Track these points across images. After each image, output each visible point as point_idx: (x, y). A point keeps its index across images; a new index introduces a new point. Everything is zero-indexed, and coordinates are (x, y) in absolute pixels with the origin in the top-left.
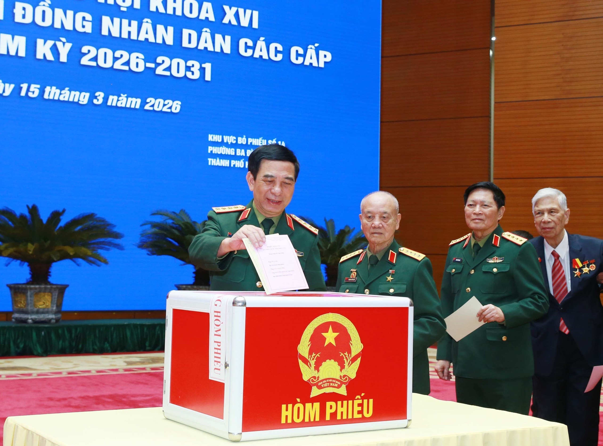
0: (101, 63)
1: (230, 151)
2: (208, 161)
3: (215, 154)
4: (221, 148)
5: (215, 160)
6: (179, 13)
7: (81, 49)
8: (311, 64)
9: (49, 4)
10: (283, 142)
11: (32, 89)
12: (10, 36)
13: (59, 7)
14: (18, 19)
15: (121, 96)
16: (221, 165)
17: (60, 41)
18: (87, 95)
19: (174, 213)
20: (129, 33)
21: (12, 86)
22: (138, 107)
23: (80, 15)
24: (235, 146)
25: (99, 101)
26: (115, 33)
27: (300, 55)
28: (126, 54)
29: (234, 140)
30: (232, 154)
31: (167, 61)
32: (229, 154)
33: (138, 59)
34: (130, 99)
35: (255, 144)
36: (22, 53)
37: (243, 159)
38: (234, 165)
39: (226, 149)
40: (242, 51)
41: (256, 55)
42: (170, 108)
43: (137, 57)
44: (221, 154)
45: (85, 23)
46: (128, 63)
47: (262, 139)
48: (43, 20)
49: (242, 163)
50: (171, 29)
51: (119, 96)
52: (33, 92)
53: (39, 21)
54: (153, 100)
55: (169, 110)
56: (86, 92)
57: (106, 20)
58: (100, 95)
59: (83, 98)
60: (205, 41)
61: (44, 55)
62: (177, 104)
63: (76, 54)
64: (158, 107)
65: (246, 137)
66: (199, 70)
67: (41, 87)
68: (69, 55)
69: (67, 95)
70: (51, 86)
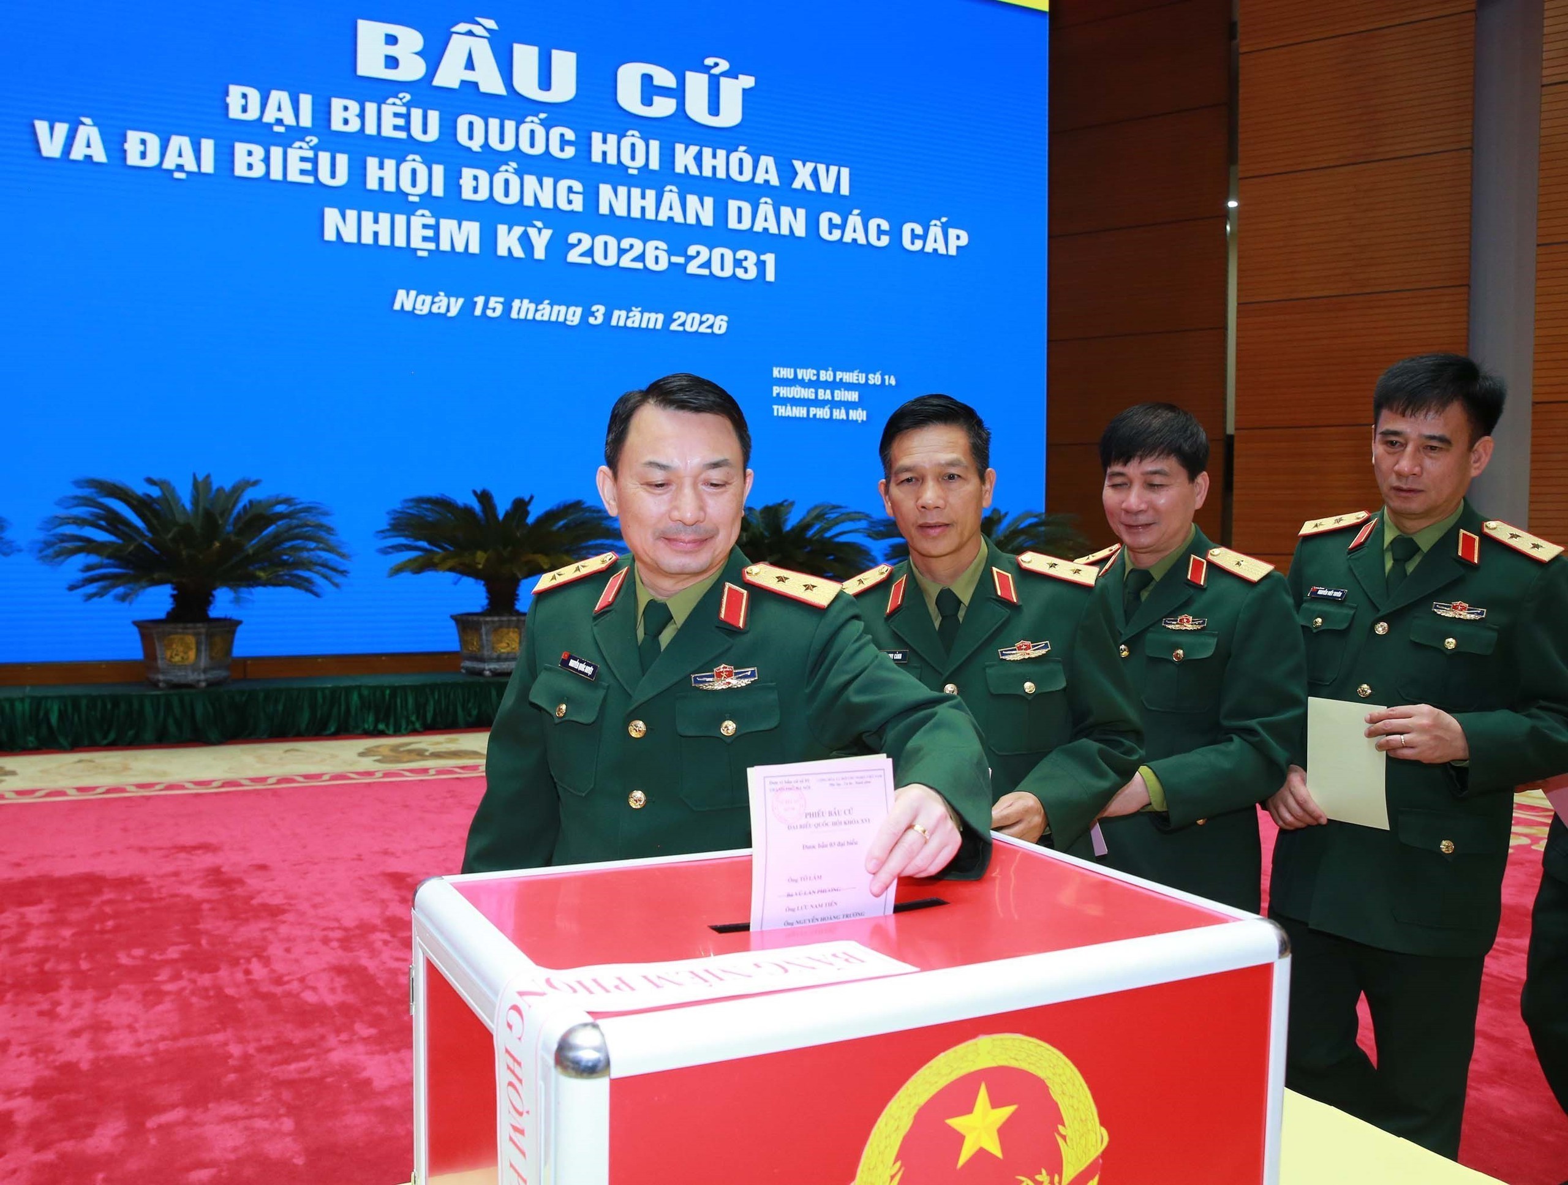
0: (599, 258)
1: (808, 393)
2: (773, 409)
3: (783, 398)
4: (793, 388)
5: (784, 407)
6: (721, 174)
7: (566, 239)
8: (935, 250)
9: (514, 169)
10: (892, 377)
11: (491, 304)
12: (455, 223)
13: (530, 173)
15: (632, 311)
16: (794, 416)
17: (535, 226)
18: (579, 311)
20: (643, 209)
21: (461, 301)
22: (659, 326)
23: (563, 185)
24: (816, 384)
25: (598, 320)
26: (621, 211)
27: (918, 237)
28: (638, 245)
29: (814, 375)
30: (810, 398)
31: (704, 252)
32: (806, 397)
33: (657, 251)
34: (646, 315)
35: (846, 381)
37: (829, 406)
38: (815, 415)
39: (801, 391)
40: (824, 232)
41: (847, 239)
42: (711, 326)
43: (657, 248)
44: (793, 398)
45: (572, 196)
46: (641, 258)
47: (859, 372)
48: (507, 194)
49: (827, 412)
50: (709, 201)
51: (629, 311)
52: (494, 309)
53: (499, 196)
54: (683, 315)
55: (709, 331)
56: (577, 306)
58: (600, 310)
59: (573, 315)
60: (765, 219)
61: (509, 249)
62: (722, 320)
63: (559, 246)
64: (692, 326)
65: (833, 370)
66: (755, 264)
67: (505, 300)
68: (548, 248)
69: (547, 312)
70: (522, 299)
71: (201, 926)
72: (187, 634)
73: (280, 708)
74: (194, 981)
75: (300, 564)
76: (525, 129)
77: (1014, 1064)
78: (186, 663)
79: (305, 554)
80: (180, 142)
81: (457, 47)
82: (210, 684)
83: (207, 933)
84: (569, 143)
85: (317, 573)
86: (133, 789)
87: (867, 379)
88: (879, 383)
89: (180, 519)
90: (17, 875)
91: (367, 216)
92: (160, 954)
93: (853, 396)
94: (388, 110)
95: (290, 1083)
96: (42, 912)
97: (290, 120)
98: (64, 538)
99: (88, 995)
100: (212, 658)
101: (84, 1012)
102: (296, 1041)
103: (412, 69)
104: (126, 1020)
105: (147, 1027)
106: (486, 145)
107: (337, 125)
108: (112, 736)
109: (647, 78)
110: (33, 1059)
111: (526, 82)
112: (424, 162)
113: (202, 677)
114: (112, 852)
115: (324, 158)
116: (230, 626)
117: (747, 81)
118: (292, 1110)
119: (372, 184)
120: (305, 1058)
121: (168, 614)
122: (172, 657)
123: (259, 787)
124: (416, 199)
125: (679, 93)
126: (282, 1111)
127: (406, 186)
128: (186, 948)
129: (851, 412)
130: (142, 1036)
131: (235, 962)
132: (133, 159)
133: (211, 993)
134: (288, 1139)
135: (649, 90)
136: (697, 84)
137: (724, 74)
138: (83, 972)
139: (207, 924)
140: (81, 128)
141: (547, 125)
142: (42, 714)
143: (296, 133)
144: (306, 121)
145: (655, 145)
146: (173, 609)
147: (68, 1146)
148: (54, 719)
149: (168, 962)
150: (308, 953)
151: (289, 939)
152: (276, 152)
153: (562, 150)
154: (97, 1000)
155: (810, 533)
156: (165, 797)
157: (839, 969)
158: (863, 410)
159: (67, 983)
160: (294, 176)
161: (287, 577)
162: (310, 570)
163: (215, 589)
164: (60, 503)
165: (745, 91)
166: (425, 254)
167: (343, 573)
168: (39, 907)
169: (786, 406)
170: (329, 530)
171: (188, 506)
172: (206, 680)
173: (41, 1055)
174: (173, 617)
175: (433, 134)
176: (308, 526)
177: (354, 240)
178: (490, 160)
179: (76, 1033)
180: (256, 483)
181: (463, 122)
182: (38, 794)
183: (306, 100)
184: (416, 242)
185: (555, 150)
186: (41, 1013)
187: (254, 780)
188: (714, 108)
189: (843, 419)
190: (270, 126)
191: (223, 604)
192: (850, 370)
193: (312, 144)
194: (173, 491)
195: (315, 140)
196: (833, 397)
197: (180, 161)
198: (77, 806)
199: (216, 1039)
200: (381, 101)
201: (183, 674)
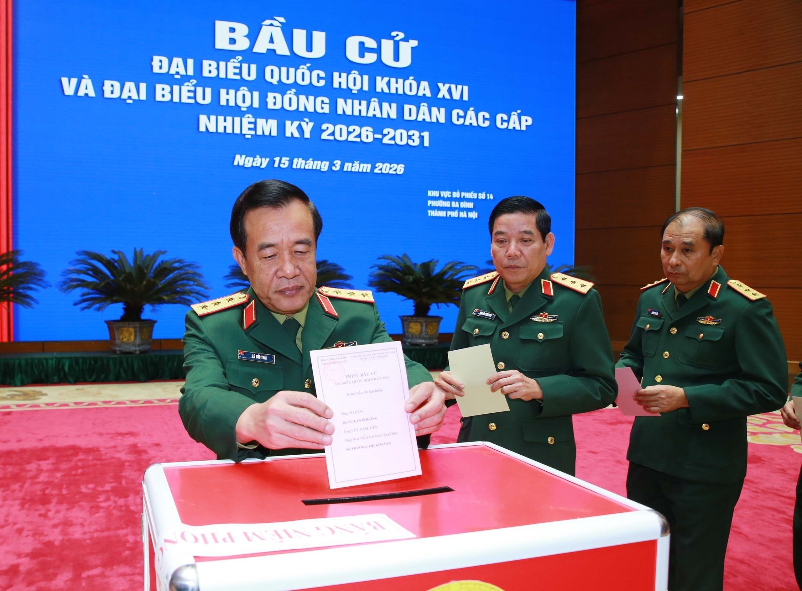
0: (337, 137)
1: (447, 204)
2: (428, 213)
3: (433, 207)
4: (439, 201)
5: (434, 211)
6: (400, 92)
7: (321, 127)
8: (514, 128)
9: (294, 92)
11: (283, 161)
12: (264, 120)
13: (302, 94)
14: (270, 106)
16: (439, 216)
17: (304, 121)
18: (327, 163)
19: (398, 256)
20: (360, 111)
21: (268, 160)
22: (369, 171)
23: (319, 99)
24: (451, 199)
25: (337, 168)
26: (349, 112)
27: (505, 121)
28: (357, 129)
29: (450, 194)
30: (448, 206)
31: (392, 131)
32: (445, 206)
34: (362, 165)
35: (467, 197)
37: (457, 210)
38: (450, 215)
39: (443, 202)
40: (454, 120)
41: (467, 123)
42: (396, 170)
43: (367, 131)
44: (439, 207)
45: (324, 105)
46: (359, 136)
47: (474, 193)
48: (290, 105)
49: (456, 214)
50: (394, 106)
51: (353, 163)
52: (284, 164)
53: (287, 107)
54: (381, 164)
55: (394, 173)
56: (326, 161)
58: (338, 163)
59: (324, 166)
60: (424, 114)
61: (292, 134)
62: (401, 167)
63: (317, 131)
64: (385, 170)
65: (460, 192)
66: (419, 138)
67: (290, 159)
68: (312, 132)
69: (311, 164)
70: (298, 158)
71: (123, 474)
72: (131, 327)
73: (175, 364)
74: (115, 502)
75: (184, 293)
76: (299, 72)
78: (130, 341)
79: (188, 288)
80: (130, 85)
81: (265, 32)
82: (142, 352)
83: (126, 477)
84: (322, 78)
85: (193, 297)
86: (101, 404)
87: (478, 196)
88: (484, 198)
89: (128, 270)
90: (40, 445)
91: (221, 118)
92: (102, 488)
93: (470, 205)
94: (231, 65)
96: (49, 464)
97: (183, 72)
98: (73, 280)
99: (64, 506)
100: (142, 339)
101: (61, 516)
103: (243, 44)
104: (80, 521)
105: (90, 524)
106: (280, 81)
107: (205, 74)
108: (94, 377)
109: (362, 44)
110: (33, 538)
111: (300, 49)
112: (249, 91)
113: (137, 348)
114: (86, 435)
115: (199, 90)
116: (151, 323)
117: (414, 43)
119: (223, 102)
121: (122, 317)
122: (123, 338)
123: (162, 404)
124: (245, 109)
125: (378, 51)
127: (240, 103)
128: (114, 485)
129: (469, 213)
130: (86, 529)
132: (107, 94)
133: (123, 508)
135: (363, 50)
136: (387, 46)
137: (402, 40)
138: (63, 495)
139: (127, 473)
140: (83, 80)
141: (311, 70)
142: (61, 366)
143: (186, 78)
144: (191, 72)
145: (366, 78)
146: (124, 315)
147: (43, 584)
148: (66, 368)
149: (104, 492)
152: (176, 88)
153: (318, 82)
154: (68, 510)
155: (446, 277)
156: (116, 408)
158: (476, 212)
159: (55, 500)
160: (185, 100)
161: (178, 299)
162: (189, 296)
163: (144, 305)
164: (71, 263)
165: (413, 48)
166: (249, 137)
168: (48, 461)
170: (200, 276)
171: (132, 264)
172: (139, 350)
173: (37, 536)
174: (124, 319)
175: (253, 77)
176: (189, 273)
177: (214, 131)
178: (282, 88)
179: (55, 526)
180: (164, 252)
181: (268, 69)
182: (56, 405)
183: (190, 62)
184: (245, 131)
185: (315, 83)
186: (40, 515)
187: (160, 401)
188: (397, 58)
189: (465, 218)
190: (173, 75)
191: (148, 312)
192: (469, 191)
193: (193, 84)
194: (124, 256)
195: (195, 82)
196: (460, 206)
197: (130, 94)
198: (73, 411)
199: (122, 532)
200: (227, 61)
201: (127, 347)
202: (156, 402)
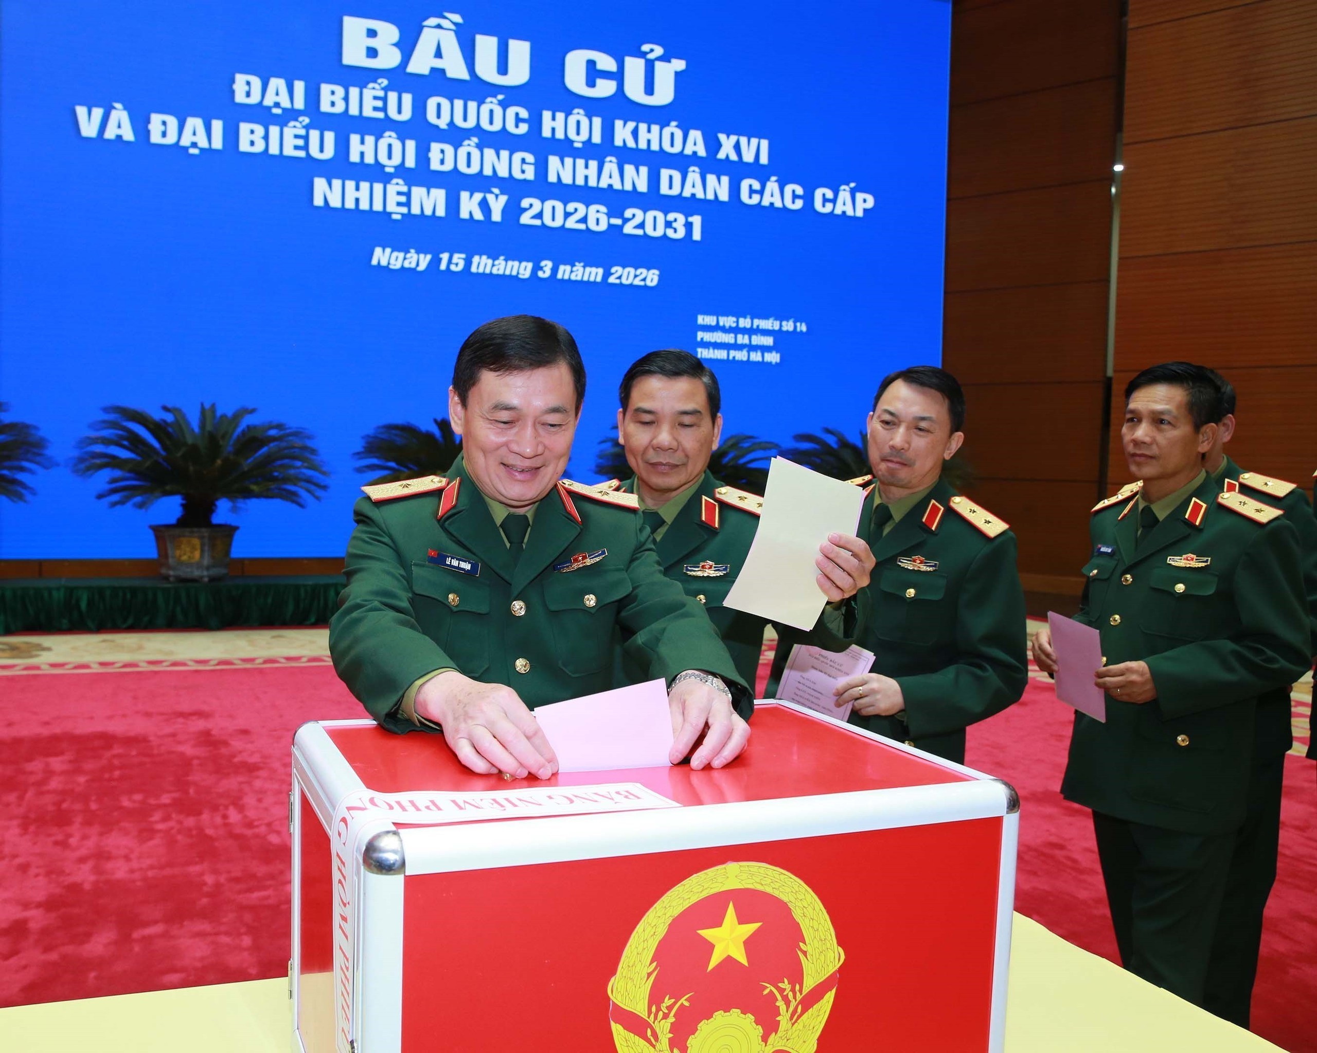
0: (548, 221)
1: (728, 338)
3: (706, 342)
4: (715, 333)
5: (707, 350)
6: (655, 147)
7: (519, 204)
8: (844, 212)
9: (476, 144)
10: (803, 324)
11: (455, 260)
12: (424, 190)
13: (489, 147)
14: (435, 165)
15: (575, 266)
16: (715, 357)
17: (492, 193)
18: (530, 265)
20: (586, 177)
21: (429, 257)
22: (599, 279)
23: (518, 156)
24: (736, 330)
25: (545, 274)
26: (567, 179)
27: (829, 201)
28: (581, 208)
29: (734, 322)
30: (730, 342)
31: (639, 213)
32: (727, 341)
34: (588, 269)
35: (764, 328)
36: (441, 212)
37: (746, 349)
38: (734, 357)
39: (722, 336)
40: (744, 197)
41: (766, 203)
42: (644, 280)
43: (598, 211)
44: (716, 342)
45: (525, 167)
46: (584, 220)
47: (774, 320)
48: (469, 165)
49: (745, 355)
50: (644, 170)
51: (573, 265)
52: (457, 264)
53: (462, 168)
54: (620, 269)
55: (642, 283)
56: (528, 261)
57: (553, 162)
58: (547, 265)
59: (524, 270)
60: (693, 185)
61: (471, 213)
62: (654, 274)
63: (513, 210)
64: (627, 279)
65: (751, 318)
66: (684, 225)
67: (466, 257)
68: (504, 211)
69: (503, 267)
70: (480, 255)
71: (190, 778)
72: (193, 537)
73: (270, 600)
74: (180, 822)
75: (286, 480)
76: (485, 109)
77: (759, 887)
78: (193, 561)
79: (292, 472)
80: (194, 123)
81: (428, 38)
82: (212, 579)
83: (195, 784)
84: (523, 121)
85: (301, 487)
86: (144, 664)
87: (781, 326)
88: (791, 329)
89: (190, 441)
90: (45, 732)
91: (350, 185)
92: (156, 800)
93: (768, 341)
94: (368, 93)
95: (252, 908)
96: (63, 762)
97: (286, 104)
98: (95, 455)
99: (95, 830)
100: (213, 557)
101: (91, 843)
102: (259, 875)
103: (389, 58)
104: (124, 852)
105: (140, 857)
107: (325, 107)
108: (130, 621)
109: (591, 64)
110: (47, 879)
111: (487, 69)
112: (399, 138)
113: (205, 573)
114: (124, 716)
115: (314, 135)
116: (229, 531)
117: (679, 65)
118: (252, 930)
119: (354, 157)
120: (265, 888)
121: (179, 520)
122: (180, 556)
123: (248, 666)
124: (391, 170)
125: (619, 76)
126: (243, 930)
127: (383, 159)
128: (176, 795)
129: (766, 354)
130: (135, 864)
131: (215, 808)
132: (156, 138)
133: (194, 832)
134: (246, 954)
135: (593, 74)
136: (634, 67)
137: (659, 59)
138: (92, 811)
139: (198, 777)
140: (113, 112)
141: (504, 105)
142: (73, 602)
143: (291, 115)
144: (299, 104)
145: (597, 122)
146: (182, 516)
147: (69, 949)
148: (83, 605)
149: (159, 806)
150: (276, 803)
151: (262, 792)
152: (274, 130)
153: (517, 126)
154: (101, 834)
155: (725, 460)
156: (171, 672)
157: (616, 803)
158: (777, 352)
159: (78, 819)
160: (289, 151)
161: (276, 491)
162: (295, 485)
163: (217, 499)
164: (92, 426)
165: (677, 74)
166: (398, 217)
167: (325, 488)
168: (60, 759)
169: (709, 349)
170: (313, 451)
171: (196, 430)
172: (208, 576)
173: (54, 876)
174: (182, 523)
175: (406, 115)
176: (294, 447)
177: (339, 205)
178: (455, 136)
179: (82, 860)
180: (253, 411)
181: (432, 103)
182: (67, 667)
183: (299, 87)
184: (391, 207)
185: (511, 127)
186: (56, 843)
187: (245, 660)
188: (649, 89)
189: (759, 362)
190: (269, 108)
191: (223, 512)
192: (766, 317)
193: (304, 124)
194: (184, 416)
195: (307, 120)
196: (750, 341)
197: (194, 139)
198: (98, 678)
199: (194, 869)
200: (362, 86)
201: (189, 570)
202: (239, 662)
